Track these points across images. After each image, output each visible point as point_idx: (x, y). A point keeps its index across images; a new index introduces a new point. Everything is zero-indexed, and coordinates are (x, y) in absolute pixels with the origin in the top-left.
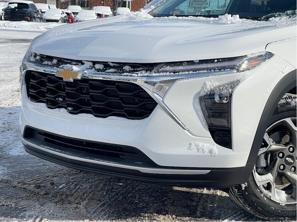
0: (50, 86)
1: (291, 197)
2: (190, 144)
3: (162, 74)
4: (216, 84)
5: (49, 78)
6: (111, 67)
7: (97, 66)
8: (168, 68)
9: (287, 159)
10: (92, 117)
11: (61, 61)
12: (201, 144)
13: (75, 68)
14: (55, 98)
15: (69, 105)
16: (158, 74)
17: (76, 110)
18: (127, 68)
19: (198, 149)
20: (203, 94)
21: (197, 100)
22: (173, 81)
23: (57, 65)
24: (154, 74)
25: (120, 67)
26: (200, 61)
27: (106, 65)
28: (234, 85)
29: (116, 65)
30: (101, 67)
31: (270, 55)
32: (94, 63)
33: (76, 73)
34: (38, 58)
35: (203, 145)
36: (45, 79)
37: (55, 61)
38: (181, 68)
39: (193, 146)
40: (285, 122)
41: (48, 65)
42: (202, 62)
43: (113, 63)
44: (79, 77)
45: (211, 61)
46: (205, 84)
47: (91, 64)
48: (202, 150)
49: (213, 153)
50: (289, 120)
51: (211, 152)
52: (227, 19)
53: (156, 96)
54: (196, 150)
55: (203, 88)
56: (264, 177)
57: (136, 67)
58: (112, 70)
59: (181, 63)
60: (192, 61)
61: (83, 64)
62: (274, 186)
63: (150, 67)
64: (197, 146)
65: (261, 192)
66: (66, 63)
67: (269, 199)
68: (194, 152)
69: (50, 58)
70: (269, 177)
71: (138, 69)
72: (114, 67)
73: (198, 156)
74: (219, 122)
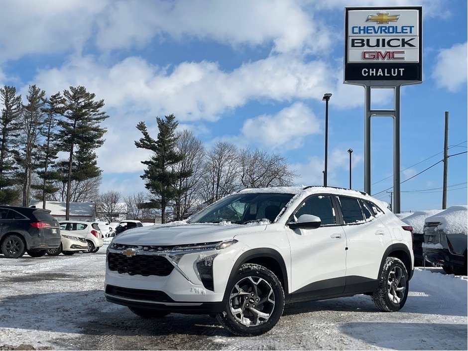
0: (120, 260)
1: (253, 323)
2: (192, 289)
3: (177, 251)
4: (205, 256)
5: (120, 256)
6: (151, 248)
7: (145, 248)
8: (180, 248)
9: (250, 300)
11: (127, 246)
12: (197, 289)
13: (133, 250)
14: (122, 267)
15: (129, 271)
16: (174, 251)
17: (133, 273)
18: (160, 248)
19: (196, 292)
20: (198, 261)
21: (195, 265)
22: (183, 254)
23: (125, 249)
24: (173, 251)
25: (156, 248)
27: (149, 247)
28: (214, 256)
30: (147, 248)
31: (236, 241)
32: (143, 246)
33: (134, 252)
34: (115, 246)
36: (117, 257)
37: (124, 247)
38: (187, 248)
39: (193, 290)
40: (248, 279)
41: (120, 249)
42: (198, 244)
43: (153, 246)
44: (135, 254)
45: (203, 244)
46: (199, 256)
47: (142, 247)
48: (198, 292)
50: (250, 278)
51: (202, 293)
52: (224, 223)
53: (174, 263)
54: (194, 292)
55: (198, 258)
56: (236, 310)
57: (164, 248)
58: (152, 250)
59: (187, 245)
60: (193, 244)
61: (138, 247)
62: (242, 316)
63: (171, 247)
64: (195, 290)
65: (235, 319)
66: (129, 247)
67: (240, 323)
68: (193, 293)
69: (121, 245)
70: (240, 310)
72: (153, 248)
73: (196, 295)
74: (207, 276)
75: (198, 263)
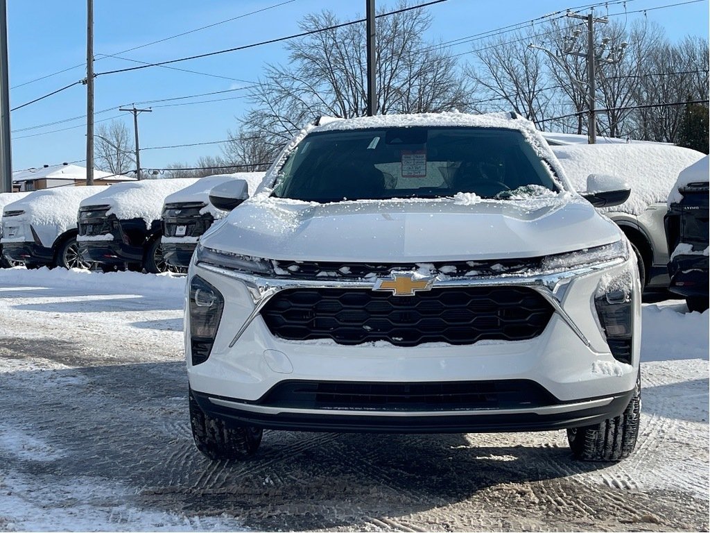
2: (593, 364)
4: (611, 279)
6: (470, 269)
7: (446, 269)
10: (447, 346)
12: (604, 363)
13: (417, 274)
17: (412, 339)
18: (497, 267)
19: (603, 371)
20: (600, 293)
21: (593, 302)
25: (485, 266)
26: (589, 249)
27: (463, 266)
29: (477, 264)
30: (453, 269)
32: (436, 264)
34: (294, 268)
35: (606, 364)
39: (597, 367)
42: (592, 251)
43: (475, 261)
44: (427, 288)
46: (601, 280)
47: (432, 266)
48: (608, 370)
49: (619, 372)
51: (616, 371)
54: (601, 372)
55: (598, 286)
57: (513, 264)
58: (473, 273)
61: (418, 268)
64: (601, 365)
68: (599, 374)
71: (515, 267)
72: (475, 268)
73: (605, 379)
74: (618, 330)
75: (596, 300)
